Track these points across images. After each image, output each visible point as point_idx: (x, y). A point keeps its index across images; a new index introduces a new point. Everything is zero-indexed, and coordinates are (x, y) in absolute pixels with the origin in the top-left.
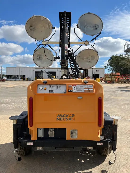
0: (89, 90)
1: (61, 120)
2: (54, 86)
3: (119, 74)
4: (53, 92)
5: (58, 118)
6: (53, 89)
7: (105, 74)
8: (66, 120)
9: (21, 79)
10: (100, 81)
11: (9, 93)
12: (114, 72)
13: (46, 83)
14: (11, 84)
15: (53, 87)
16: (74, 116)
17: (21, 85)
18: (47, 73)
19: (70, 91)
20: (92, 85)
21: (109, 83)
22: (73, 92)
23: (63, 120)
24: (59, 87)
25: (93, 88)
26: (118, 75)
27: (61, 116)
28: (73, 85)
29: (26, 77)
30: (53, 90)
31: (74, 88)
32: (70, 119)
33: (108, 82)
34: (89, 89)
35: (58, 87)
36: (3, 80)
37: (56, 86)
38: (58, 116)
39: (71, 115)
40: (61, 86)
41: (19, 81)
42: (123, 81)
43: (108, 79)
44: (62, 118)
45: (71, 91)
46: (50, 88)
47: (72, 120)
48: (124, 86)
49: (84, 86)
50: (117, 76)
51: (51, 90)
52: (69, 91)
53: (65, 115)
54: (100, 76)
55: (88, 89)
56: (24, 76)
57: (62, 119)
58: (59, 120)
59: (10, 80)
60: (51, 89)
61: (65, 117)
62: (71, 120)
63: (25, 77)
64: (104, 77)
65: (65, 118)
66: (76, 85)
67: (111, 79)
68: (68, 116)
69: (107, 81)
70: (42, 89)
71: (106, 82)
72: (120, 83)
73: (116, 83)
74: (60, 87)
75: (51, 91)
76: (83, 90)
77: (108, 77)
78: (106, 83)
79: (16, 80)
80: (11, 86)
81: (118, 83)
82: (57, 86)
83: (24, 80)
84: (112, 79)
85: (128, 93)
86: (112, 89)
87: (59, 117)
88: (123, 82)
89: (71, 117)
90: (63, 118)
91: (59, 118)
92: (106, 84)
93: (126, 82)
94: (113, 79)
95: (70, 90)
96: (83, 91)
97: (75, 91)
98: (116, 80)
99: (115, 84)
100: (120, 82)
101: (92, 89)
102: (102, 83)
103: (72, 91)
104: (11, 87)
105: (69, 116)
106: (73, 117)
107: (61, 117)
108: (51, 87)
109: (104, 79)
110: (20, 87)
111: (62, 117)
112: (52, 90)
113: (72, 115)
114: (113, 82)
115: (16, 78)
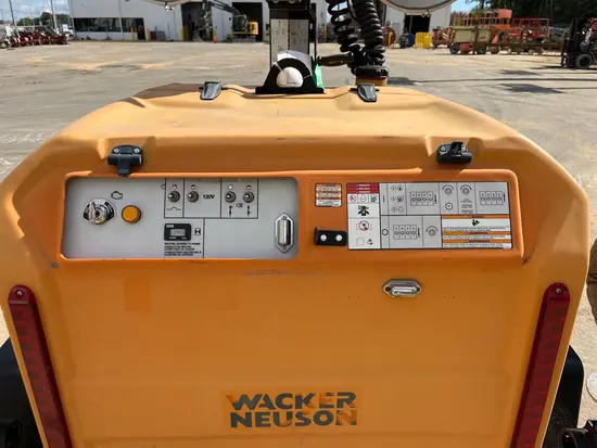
0: (476, 228)
1: (259, 424)
2: (202, 190)
3: (507, 13)
4: (195, 238)
5: (242, 413)
6: (192, 213)
7: (452, 11)
8: (297, 424)
9: (129, 35)
10: (431, 45)
11: (75, 98)
12: (489, 5)
13: (135, 165)
14: (89, 58)
15: (194, 197)
16: (349, 402)
17: (128, 60)
18: (226, 8)
19: (331, 241)
20: (503, 187)
21: (465, 52)
22: (352, 244)
23: (277, 422)
24: (239, 199)
25: (511, 216)
26: (505, 21)
27: (262, 401)
28: (352, 187)
29: (149, 27)
30: (196, 224)
31: (363, 211)
32: (325, 417)
33: (463, 47)
34: (484, 223)
35: (231, 197)
36: (61, 40)
37: (214, 190)
38: (237, 406)
39: (329, 394)
40: (254, 189)
41: (122, 41)
42: (518, 46)
43: (464, 36)
44: (268, 414)
45: (333, 238)
46: (170, 204)
47: (338, 423)
48: (525, 67)
49: (444, 198)
50: (498, 22)
51: (177, 226)
52: (319, 243)
53: (290, 396)
54: (433, 25)
55: (468, 223)
56: (139, 22)
57: (271, 417)
58: (248, 423)
59: (88, 39)
60: (176, 215)
61: (291, 407)
62: (328, 422)
63: (143, 25)
64: (448, 26)
65: (289, 416)
66: (375, 189)
67: (477, 35)
68: (308, 400)
69: (459, 44)
70: (110, 216)
71: (455, 49)
72: (505, 52)
73: (493, 53)
74: (249, 198)
75: (181, 233)
76: (432, 232)
77: (463, 27)
78: (453, 54)
79: (108, 39)
80: (90, 67)
81: (501, 52)
82: (224, 192)
83: (141, 37)
84: (481, 35)
85: (542, 103)
86: (481, 83)
87: (245, 409)
88: (518, 48)
89: (332, 406)
90: (276, 415)
91: (249, 415)
92: (453, 56)
93: (531, 51)
94: (485, 36)
95: (331, 235)
96: (434, 242)
97: (367, 235)
98: (495, 40)
99: (488, 56)
100: (506, 49)
101: (506, 223)
102: (436, 51)
103: (345, 242)
104: (89, 72)
105: (315, 401)
106: (346, 408)
107: (258, 409)
108: (175, 197)
109: (445, 36)
110: (123, 70)
111: (265, 409)
112: (187, 227)
113: (339, 394)
114: (480, 48)
115: (109, 30)
